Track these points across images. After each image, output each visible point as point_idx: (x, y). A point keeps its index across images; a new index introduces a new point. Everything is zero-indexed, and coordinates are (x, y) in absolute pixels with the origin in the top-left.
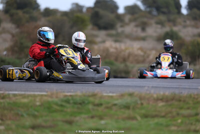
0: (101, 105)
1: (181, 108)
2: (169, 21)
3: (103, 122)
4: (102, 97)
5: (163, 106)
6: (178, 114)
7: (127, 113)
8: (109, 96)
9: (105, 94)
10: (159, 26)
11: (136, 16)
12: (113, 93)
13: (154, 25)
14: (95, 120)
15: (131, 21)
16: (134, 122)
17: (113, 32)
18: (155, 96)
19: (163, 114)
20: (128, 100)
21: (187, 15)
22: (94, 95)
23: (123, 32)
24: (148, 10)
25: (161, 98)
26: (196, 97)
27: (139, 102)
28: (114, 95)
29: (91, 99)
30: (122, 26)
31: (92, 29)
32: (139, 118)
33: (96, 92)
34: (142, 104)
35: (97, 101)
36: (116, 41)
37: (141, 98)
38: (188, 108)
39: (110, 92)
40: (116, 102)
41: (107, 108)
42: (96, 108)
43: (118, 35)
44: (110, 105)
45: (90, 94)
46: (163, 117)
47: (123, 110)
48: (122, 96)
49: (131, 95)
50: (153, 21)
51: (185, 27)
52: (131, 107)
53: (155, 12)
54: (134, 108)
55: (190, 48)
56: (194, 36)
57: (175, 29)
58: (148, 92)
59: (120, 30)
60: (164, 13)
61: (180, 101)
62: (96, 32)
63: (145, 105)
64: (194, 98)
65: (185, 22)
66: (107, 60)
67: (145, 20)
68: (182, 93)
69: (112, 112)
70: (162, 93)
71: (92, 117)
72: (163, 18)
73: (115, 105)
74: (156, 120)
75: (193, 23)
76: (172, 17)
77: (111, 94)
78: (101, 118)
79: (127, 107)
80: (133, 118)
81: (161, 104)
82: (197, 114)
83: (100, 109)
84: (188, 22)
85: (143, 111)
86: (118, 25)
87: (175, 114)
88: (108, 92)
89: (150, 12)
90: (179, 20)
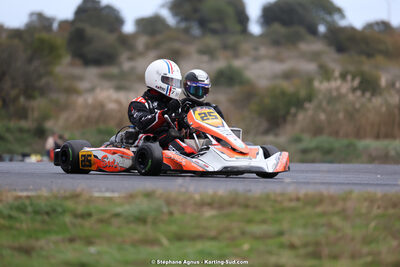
0: (89, 215)
1: (250, 221)
2: (225, 47)
3: (93, 249)
4: (90, 200)
5: (213, 217)
6: (243, 233)
7: (142, 231)
8: (105, 199)
9: (96, 194)
10: (205, 58)
11: (159, 37)
12: (113, 191)
13: (196, 56)
14: (77, 245)
15: (148, 48)
16: (156, 249)
17: (114, 70)
18: (197, 197)
19: (213, 233)
20: (143, 205)
21: (261, 36)
22: (75, 196)
23: (133, 70)
24: (183, 25)
25: (208, 200)
26: (279, 199)
27: (165, 210)
28: (116, 195)
29: (70, 204)
30: (131, 59)
31: (72, 64)
32: (165, 241)
33: (79, 190)
34: (171, 213)
35: (81, 209)
36: (119, 88)
37: (169, 202)
38: (264, 221)
39: (107, 190)
40: (119, 210)
41: (101, 221)
42: (78, 221)
43: (123, 76)
44: (107, 216)
45: (67, 194)
46: (214, 238)
47: (132, 226)
48: (131, 197)
49: (149, 195)
50: (192, 49)
51: (257, 59)
52: (150, 220)
53: (196, 31)
54: (155, 223)
55: (267, 101)
56: (275, 77)
57: (237, 63)
58: (183, 190)
59: (127, 65)
60: (214, 32)
61: (247, 206)
62: (78, 71)
63: (177, 215)
64: (275, 201)
65: (256, 49)
66: (102, 126)
67: (176, 45)
68: (250, 191)
69: (112, 230)
70: (210, 191)
71: (72, 240)
72: (212, 41)
73: (117, 215)
74: (200, 245)
75: (272, 51)
76: (231, 40)
77: (108, 195)
78: (89, 242)
79: (141, 220)
80: (154, 242)
81: (209, 213)
82: (281, 234)
83: (87, 223)
84: (263, 51)
85: (174, 228)
86: (124, 56)
87: (236, 232)
88: (103, 189)
89: (187, 31)
90: (246, 46)
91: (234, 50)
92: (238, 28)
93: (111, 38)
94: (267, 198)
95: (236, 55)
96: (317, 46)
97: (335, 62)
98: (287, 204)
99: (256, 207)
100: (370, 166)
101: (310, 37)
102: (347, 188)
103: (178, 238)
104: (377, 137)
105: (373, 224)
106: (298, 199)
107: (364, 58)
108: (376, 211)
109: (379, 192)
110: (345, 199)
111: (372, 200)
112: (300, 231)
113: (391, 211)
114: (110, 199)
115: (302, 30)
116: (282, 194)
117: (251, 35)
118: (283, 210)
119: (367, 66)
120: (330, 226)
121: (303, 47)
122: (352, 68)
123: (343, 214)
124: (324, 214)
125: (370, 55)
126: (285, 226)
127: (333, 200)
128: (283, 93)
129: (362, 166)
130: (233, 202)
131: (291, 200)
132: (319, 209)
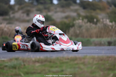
91: (48, 9)
92: (49, 2)
93: (6, 6)
94: (58, 59)
95: (49, 11)
96: (77, 7)
97: (83, 13)
98: (65, 61)
99: (54, 62)
100: (94, 47)
101: (74, 4)
102: (85, 55)
103: (27, 73)
104: (97, 37)
105: (94, 67)
106: (68, 59)
107: (92, 11)
108: (95, 62)
109: (96, 56)
110: (84, 58)
111: (93, 58)
112: (69, 70)
113: (100, 62)
114: (4, 61)
115: (71, 2)
116: (63, 57)
117: (54, 4)
118: (63, 63)
119: (94, 14)
120: (79, 68)
121: (72, 8)
122: (88, 14)
123: (84, 64)
124: (77, 64)
125: (94, 10)
126: (64, 68)
127: (80, 59)
128: (65, 23)
129: (92, 47)
130: (46, 60)
131: (66, 59)
132: (76, 62)
